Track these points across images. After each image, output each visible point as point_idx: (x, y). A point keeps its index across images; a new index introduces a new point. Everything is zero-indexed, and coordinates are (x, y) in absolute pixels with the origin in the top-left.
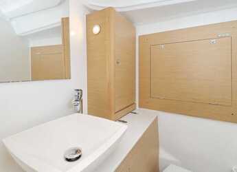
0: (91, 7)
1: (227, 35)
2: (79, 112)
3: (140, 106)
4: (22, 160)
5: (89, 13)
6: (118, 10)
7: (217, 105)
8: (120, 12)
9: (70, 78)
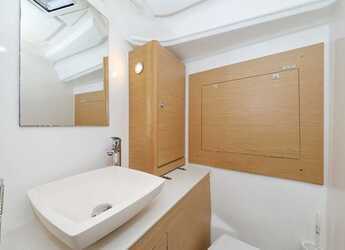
0: (134, 43)
1: (294, 67)
2: (116, 165)
3: (190, 161)
4: (47, 217)
5: (131, 49)
7: (282, 158)
8: (166, 47)
9: (107, 125)
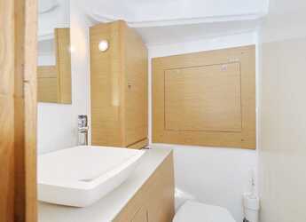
6: (131, 26)
